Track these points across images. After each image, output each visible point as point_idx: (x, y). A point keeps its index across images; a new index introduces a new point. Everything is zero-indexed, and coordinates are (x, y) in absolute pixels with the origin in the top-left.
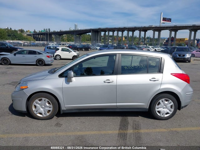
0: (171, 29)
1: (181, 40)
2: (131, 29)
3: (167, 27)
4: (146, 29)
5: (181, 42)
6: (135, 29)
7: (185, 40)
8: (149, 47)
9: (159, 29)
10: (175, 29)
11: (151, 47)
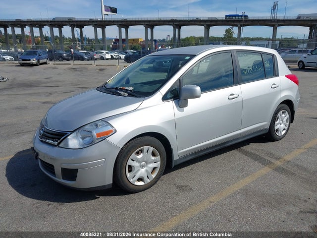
0: (120, 25)
1: (134, 40)
2: (57, 23)
3: (114, 21)
4: (82, 23)
5: (135, 44)
6: (63, 23)
7: (140, 40)
8: (101, 53)
9: (102, 24)
10: (125, 24)
11: (105, 52)
